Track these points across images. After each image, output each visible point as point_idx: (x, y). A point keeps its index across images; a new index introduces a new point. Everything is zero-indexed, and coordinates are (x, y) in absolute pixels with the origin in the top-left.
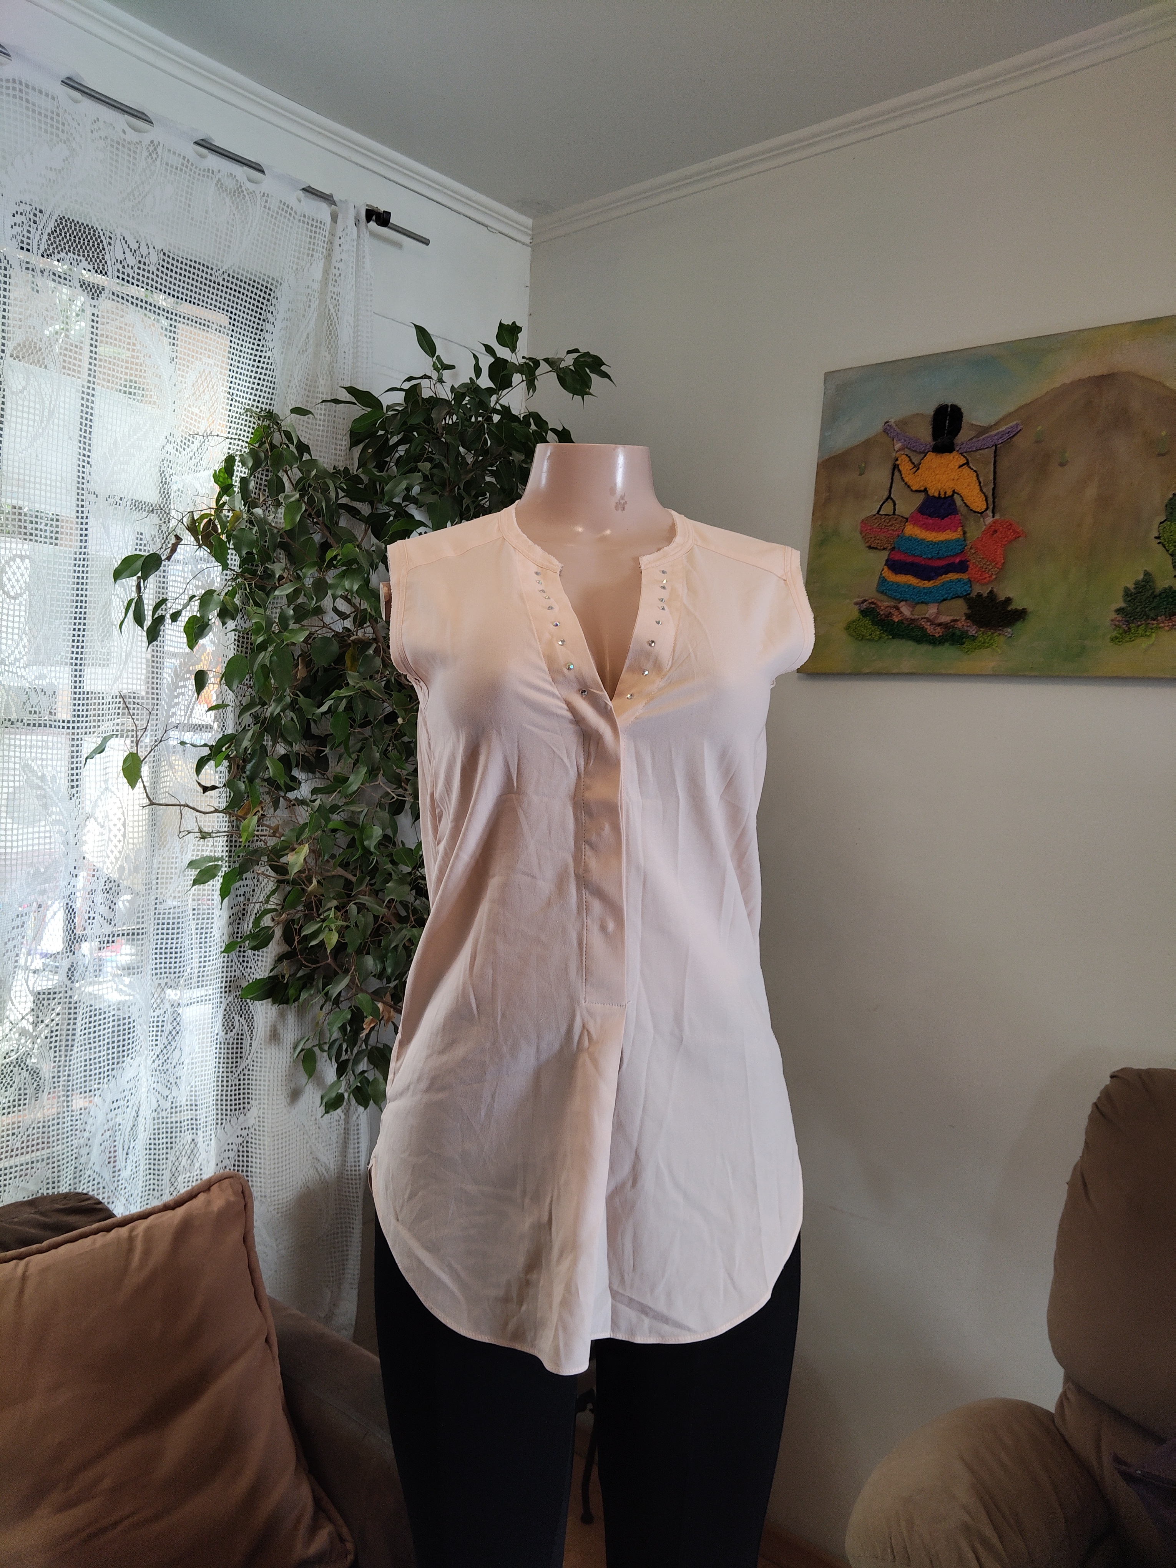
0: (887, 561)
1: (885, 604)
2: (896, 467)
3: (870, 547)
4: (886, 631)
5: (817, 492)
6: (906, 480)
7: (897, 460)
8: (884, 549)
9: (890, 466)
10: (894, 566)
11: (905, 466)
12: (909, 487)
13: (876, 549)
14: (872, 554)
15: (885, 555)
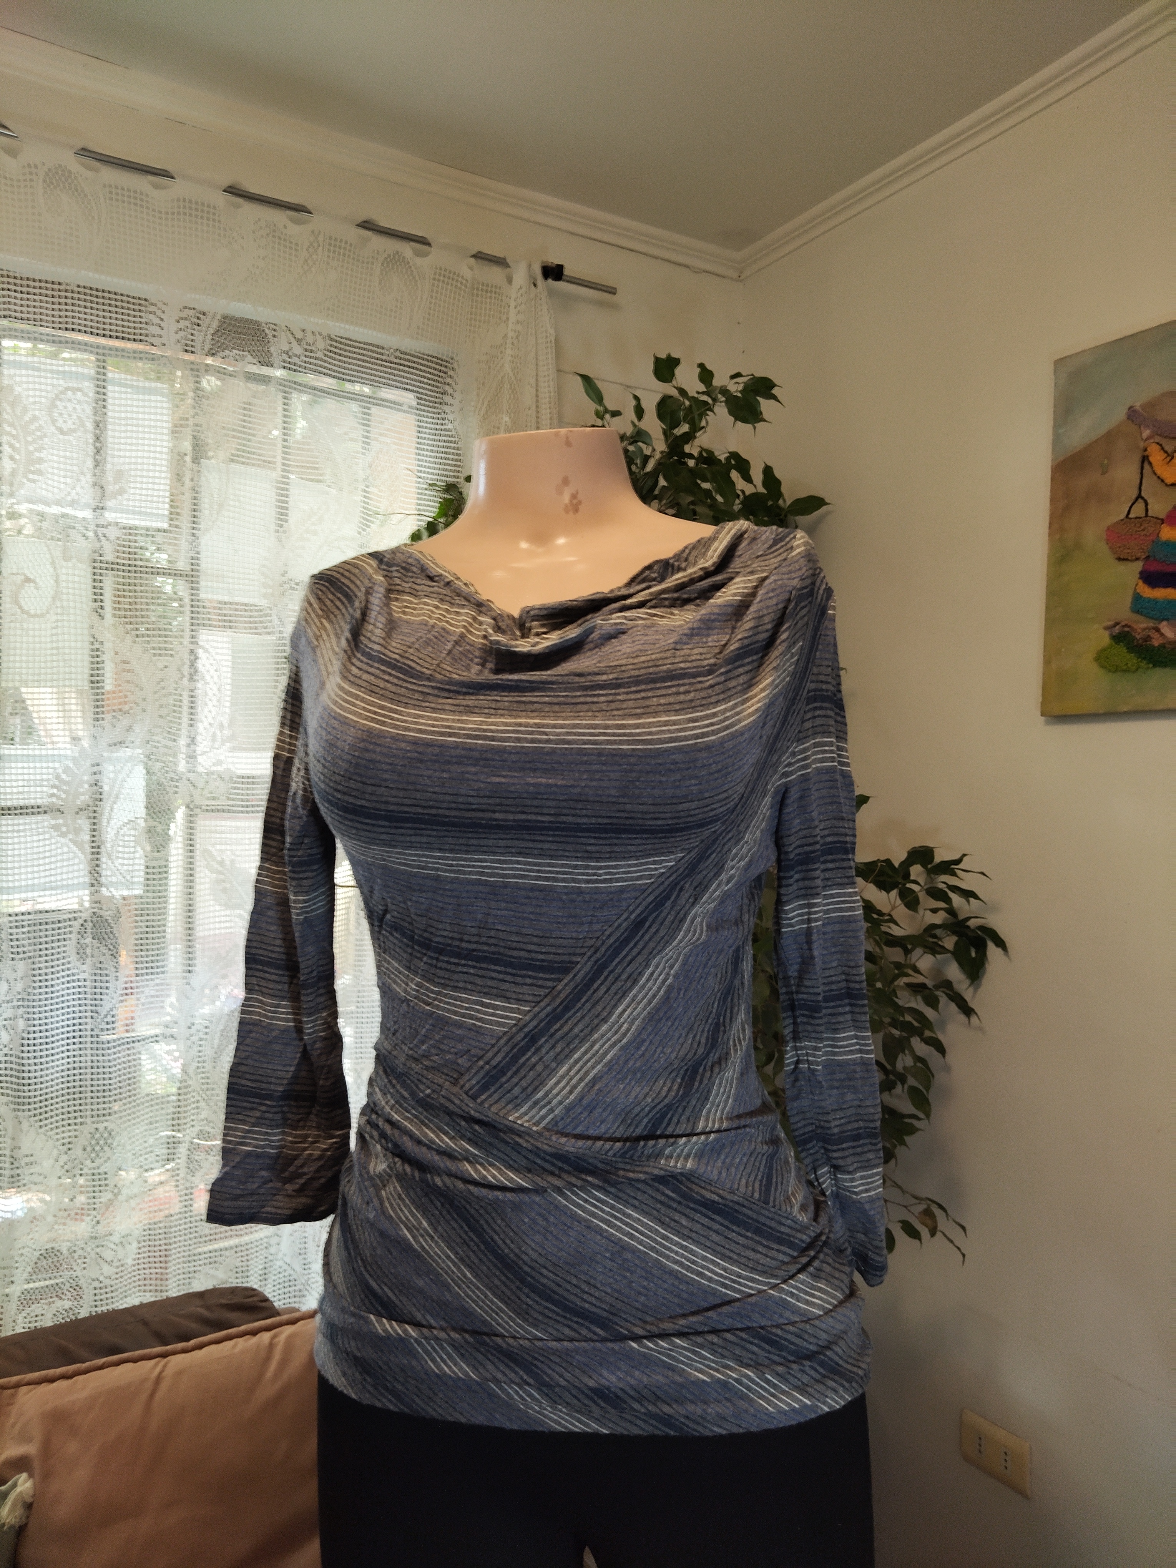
0: (1141, 573)
1: (1141, 624)
2: (1145, 459)
3: (1119, 559)
4: (1145, 659)
5: (1053, 500)
6: (1159, 472)
7: (1146, 450)
8: (1137, 559)
9: (1137, 458)
10: (1150, 578)
11: (1156, 457)
12: (1162, 481)
13: (1127, 560)
14: (1122, 567)
15: (1138, 566)
